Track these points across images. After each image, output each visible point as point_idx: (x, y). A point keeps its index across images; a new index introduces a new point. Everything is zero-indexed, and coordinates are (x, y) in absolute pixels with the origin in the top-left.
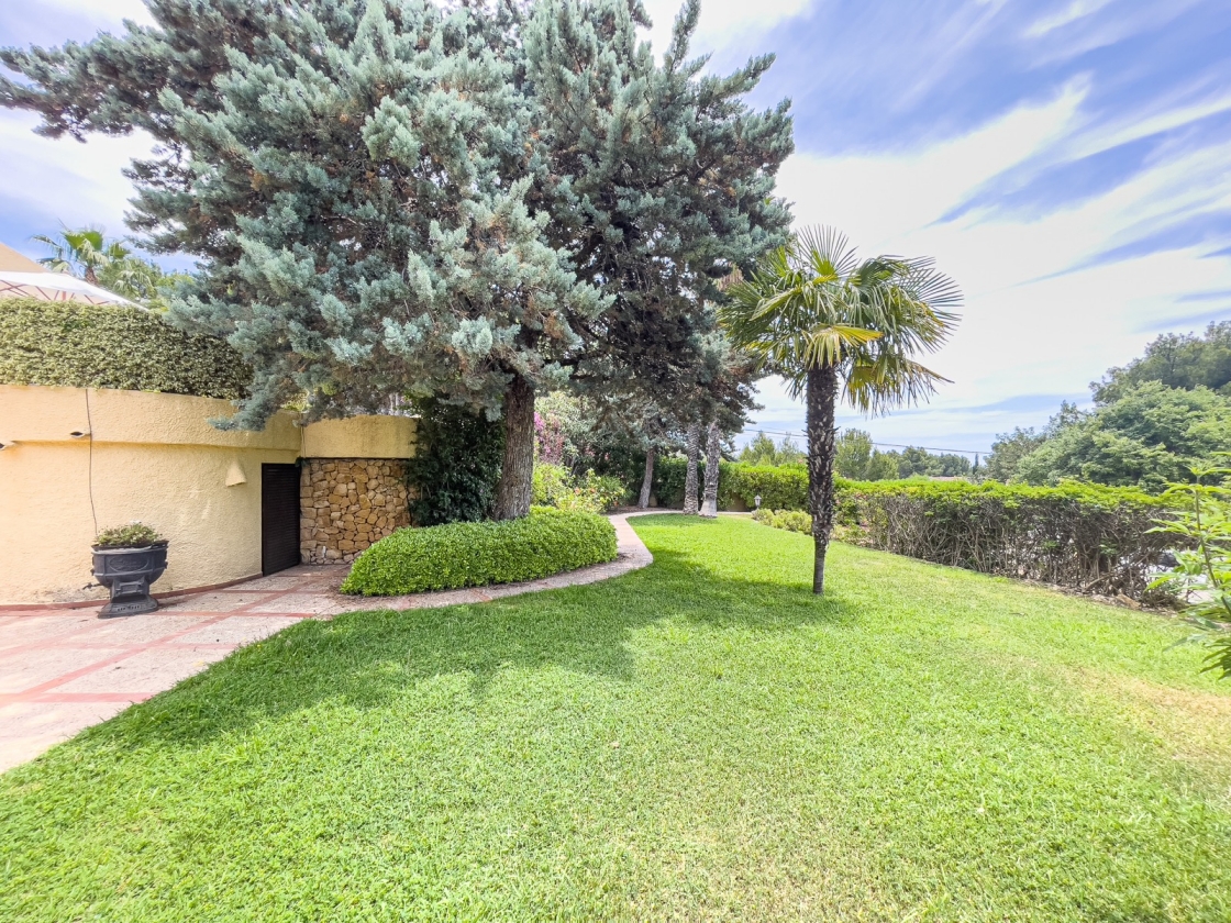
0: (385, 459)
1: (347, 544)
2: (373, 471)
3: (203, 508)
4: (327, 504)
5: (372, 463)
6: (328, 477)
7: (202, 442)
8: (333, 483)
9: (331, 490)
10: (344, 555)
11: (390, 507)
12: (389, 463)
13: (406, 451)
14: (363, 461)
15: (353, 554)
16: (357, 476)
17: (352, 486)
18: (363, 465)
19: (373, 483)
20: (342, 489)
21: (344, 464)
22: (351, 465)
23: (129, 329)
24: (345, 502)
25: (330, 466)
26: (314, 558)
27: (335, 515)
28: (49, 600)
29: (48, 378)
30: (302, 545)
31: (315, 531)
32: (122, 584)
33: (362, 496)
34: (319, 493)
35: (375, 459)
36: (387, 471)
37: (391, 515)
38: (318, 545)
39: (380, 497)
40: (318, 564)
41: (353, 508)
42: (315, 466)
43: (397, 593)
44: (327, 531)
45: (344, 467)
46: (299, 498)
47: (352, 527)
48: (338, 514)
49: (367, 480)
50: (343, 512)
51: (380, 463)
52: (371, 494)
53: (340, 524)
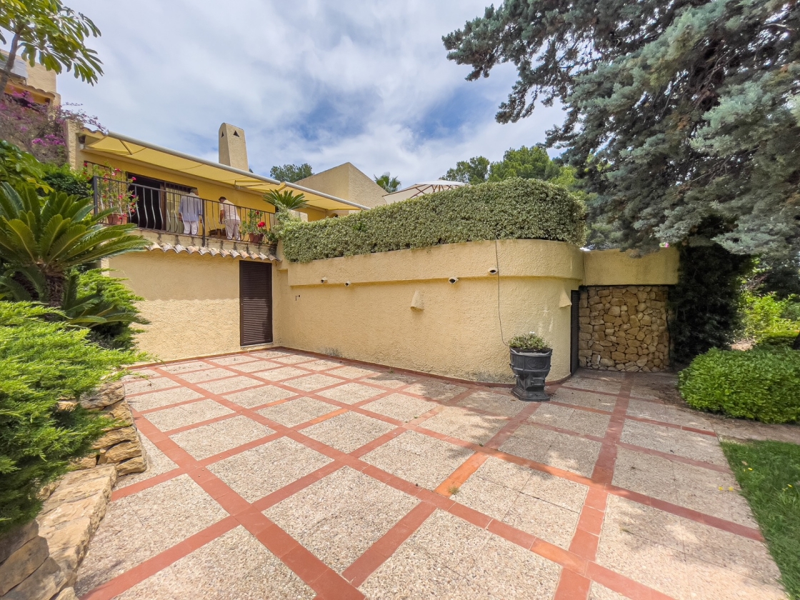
0: (653, 286)
1: (619, 356)
2: (643, 296)
3: (550, 324)
4: (602, 322)
5: (641, 289)
6: (603, 300)
7: (552, 275)
8: (608, 305)
9: (606, 311)
10: (616, 364)
11: (654, 327)
12: (655, 289)
13: (672, 279)
14: (633, 288)
15: (624, 364)
16: (628, 300)
17: (624, 308)
18: (634, 290)
19: (642, 306)
20: (616, 310)
21: (618, 290)
22: (624, 291)
23: (519, 196)
24: (619, 321)
25: (606, 292)
26: (589, 364)
27: (609, 331)
28: (475, 379)
29: (478, 236)
30: (580, 353)
31: (591, 343)
32: (534, 378)
33: (633, 317)
34: (596, 313)
35: (644, 286)
36: (653, 296)
37: (656, 334)
38: (593, 354)
39: (647, 318)
40: (593, 369)
41: (625, 327)
42: (592, 292)
43: (771, 421)
44: (602, 343)
45: (617, 293)
46: (579, 317)
47: (623, 341)
48: (612, 331)
49: (637, 304)
50: (617, 329)
51: (649, 289)
52: (640, 315)
53: (614, 339)
